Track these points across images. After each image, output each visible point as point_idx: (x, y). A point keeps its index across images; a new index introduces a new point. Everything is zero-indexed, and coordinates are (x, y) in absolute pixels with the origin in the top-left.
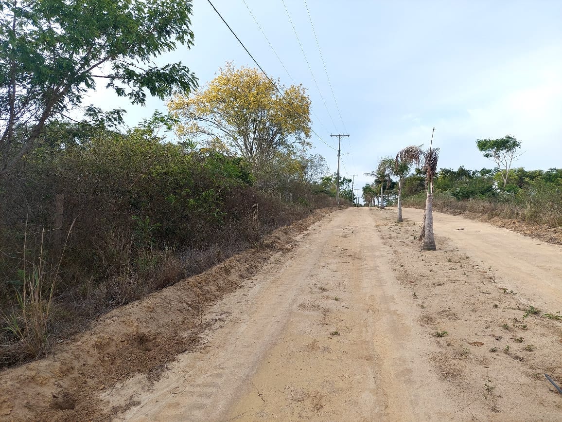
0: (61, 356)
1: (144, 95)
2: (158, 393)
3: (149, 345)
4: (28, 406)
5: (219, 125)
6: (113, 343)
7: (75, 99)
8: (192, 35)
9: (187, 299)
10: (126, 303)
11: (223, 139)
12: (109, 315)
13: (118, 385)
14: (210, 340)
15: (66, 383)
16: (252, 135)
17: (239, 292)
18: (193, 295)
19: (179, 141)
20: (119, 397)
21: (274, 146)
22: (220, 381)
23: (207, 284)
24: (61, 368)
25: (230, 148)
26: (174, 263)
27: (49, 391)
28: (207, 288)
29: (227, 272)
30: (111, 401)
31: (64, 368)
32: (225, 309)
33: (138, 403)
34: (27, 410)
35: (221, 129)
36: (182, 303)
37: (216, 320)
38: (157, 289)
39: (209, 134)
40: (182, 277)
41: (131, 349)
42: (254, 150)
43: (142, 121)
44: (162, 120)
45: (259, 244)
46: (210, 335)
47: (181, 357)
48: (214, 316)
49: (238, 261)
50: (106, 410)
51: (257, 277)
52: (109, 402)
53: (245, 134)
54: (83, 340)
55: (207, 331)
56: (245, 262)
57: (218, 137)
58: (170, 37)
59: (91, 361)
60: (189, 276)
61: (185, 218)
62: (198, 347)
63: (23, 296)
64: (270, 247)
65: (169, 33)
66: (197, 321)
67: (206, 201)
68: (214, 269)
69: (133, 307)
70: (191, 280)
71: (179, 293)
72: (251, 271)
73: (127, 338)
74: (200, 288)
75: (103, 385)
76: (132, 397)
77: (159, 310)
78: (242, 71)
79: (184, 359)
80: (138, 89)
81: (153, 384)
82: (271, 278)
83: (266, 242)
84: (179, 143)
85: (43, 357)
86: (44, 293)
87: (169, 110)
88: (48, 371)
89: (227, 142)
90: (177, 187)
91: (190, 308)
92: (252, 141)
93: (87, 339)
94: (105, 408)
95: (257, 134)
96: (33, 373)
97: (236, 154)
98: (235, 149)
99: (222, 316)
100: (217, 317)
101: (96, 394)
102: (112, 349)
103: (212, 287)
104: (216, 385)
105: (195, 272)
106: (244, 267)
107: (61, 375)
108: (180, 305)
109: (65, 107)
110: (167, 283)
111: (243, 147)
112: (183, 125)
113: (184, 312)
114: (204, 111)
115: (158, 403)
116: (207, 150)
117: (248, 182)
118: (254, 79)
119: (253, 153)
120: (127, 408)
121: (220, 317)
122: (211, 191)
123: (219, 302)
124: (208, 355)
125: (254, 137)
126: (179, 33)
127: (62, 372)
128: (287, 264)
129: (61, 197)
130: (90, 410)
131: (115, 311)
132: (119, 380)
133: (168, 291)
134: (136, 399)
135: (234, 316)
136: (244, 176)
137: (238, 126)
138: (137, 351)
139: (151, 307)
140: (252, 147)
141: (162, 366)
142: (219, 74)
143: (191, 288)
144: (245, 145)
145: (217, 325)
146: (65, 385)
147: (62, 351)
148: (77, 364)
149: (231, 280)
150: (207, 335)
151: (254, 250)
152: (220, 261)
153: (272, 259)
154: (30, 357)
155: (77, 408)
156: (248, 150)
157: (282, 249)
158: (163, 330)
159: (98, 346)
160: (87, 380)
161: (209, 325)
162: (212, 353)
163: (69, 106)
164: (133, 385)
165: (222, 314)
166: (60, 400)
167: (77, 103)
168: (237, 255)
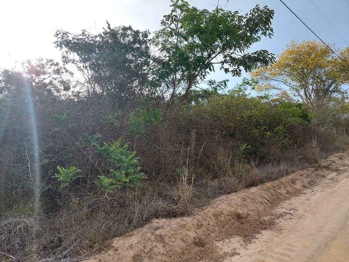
0: (198, 217)
1: (240, 70)
2: (251, 252)
3: (244, 221)
4: (182, 240)
5: (285, 83)
6: (223, 215)
7: (202, 77)
8: (272, 30)
9: (266, 196)
10: (229, 193)
11: (288, 92)
12: (220, 198)
13: (227, 240)
14: (283, 225)
15: (200, 232)
16: (311, 87)
17: (303, 198)
18: (269, 194)
19: (258, 95)
20: (227, 248)
21: (330, 93)
22: (292, 254)
23: (279, 188)
24: (197, 223)
25: (293, 97)
26: (257, 172)
27: (192, 234)
28: (279, 191)
29: (293, 182)
30: (223, 249)
31: (199, 224)
32: (293, 207)
33: (239, 254)
34: (182, 242)
35: (287, 85)
36: (263, 198)
37: (287, 213)
38: (246, 187)
39: (278, 89)
40: (262, 182)
41: (233, 221)
42: (313, 97)
43: (236, 85)
44: (248, 83)
45: (317, 165)
46: (283, 222)
47: (263, 232)
48: (284, 210)
49: (301, 175)
50: (221, 253)
51: (317, 188)
52: (222, 249)
53: (305, 87)
54: (207, 210)
55: (280, 220)
56: (307, 177)
57: (285, 91)
58: (258, 34)
59: (212, 223)
60: (266, 182)
61: (263, 144)
62: (275, 228)
63: (180, 182)
64: (327, 168)
65: (257, 31)
66: (273, 212)
67: (277, 133)
68: (284, 180)
69: (233, 196)
70: (269, 184)
71: (260, 192)
72: (312, 184)
73: (231, 214)
74: (274, 190)
75: (219, 239)
76: (235, 249)
77: (249, 200)
78: (304, 43)
79: (266, 234)
80: (237, 68)
81: (247, 245)
82: (329, 190)
83: (323, 164)
84: (258, 96)
85: (188, 215)
86: (189, 182)
87: (251, 77)
88: (191, 223)
89: (291, 94)
90: (258, 125)
91: (268, 203)
92: (310, 91)
93: (210, 210)
94: (220, 252)
95: (315, 86)
96: (185, 223)
97: (298, 101)
98: (298, 97)
99: (291, 211)
100: (288, 212)
101: (215, 243)
102: (222, 219)
103: (283, 191)
104: (289, 256)
105: (270, 179)
106: (306, 180)
107: (197, 227)
108: (261, 199)
109: (197, 82)
110: (252, 184)
111: (304, 96)
112: (261, 85)
113: (264, 204)
114: (275, 75)
115: (250, 257)
116: (277, 100)
117: (308, 121)
118: (313, 48)
119: (311, 100)
120: (233, 255)
121: (289, 212)
122: (281, 127)
123: (288, 202)
124: (282, 235)
125: (313, 88)
126: (264, 30)
127: (198, 226)
128: (343, 181)
129: (194, 130)
130: (212, 250)
131: (223, 197)
132: (227, 237)
133: (253, 190)
134: (237, 251)
135: (299, 213)
136: (304, 116)
137: (300, 82)
138: (236, 223)
139: (243, 197)
140: (310, 95)
141: (252, 235)
142: (286, 49)
143: (268, 190)
144: (306, 94)
145: (288, 216)
146: (199, 233)
147: (198, 214)
148: (205, 223)
149: (296, 188)
150: (280, 222)
151: (313, 169)
152: (288, 174)
153: (329, 177)
154: (182, 215)
155: (206, 247)
156: (308, 98)
157: (337, 170)
158: (251, 213)
159: (216, 216)
160: (210, 233)
161: (281, 216)
162: (285, 234)
163: (200, 81)
164: (235, 242)
165: (291, 210)
166: (197, 240)
167: (203, 79)
168: (300, 171)
